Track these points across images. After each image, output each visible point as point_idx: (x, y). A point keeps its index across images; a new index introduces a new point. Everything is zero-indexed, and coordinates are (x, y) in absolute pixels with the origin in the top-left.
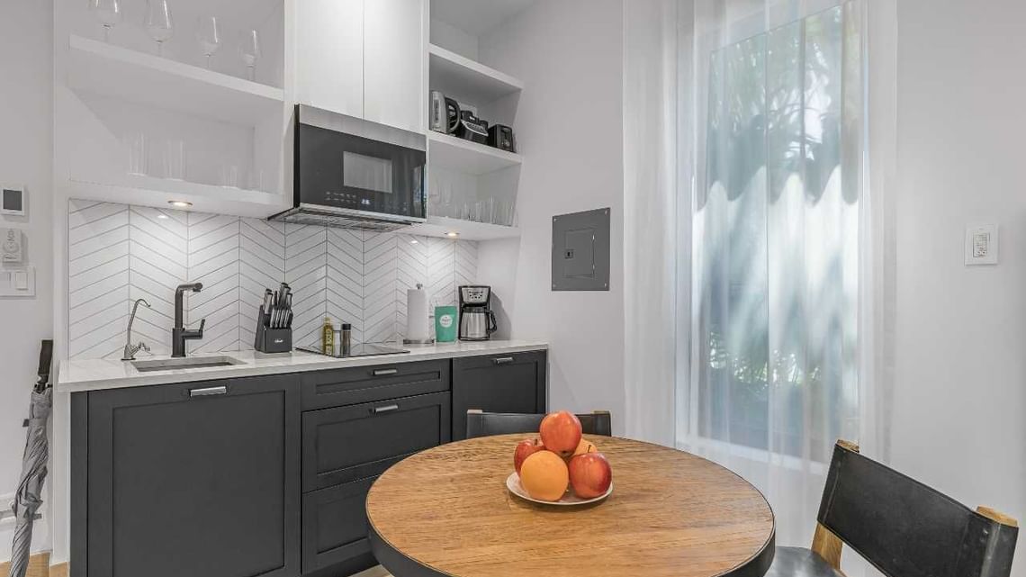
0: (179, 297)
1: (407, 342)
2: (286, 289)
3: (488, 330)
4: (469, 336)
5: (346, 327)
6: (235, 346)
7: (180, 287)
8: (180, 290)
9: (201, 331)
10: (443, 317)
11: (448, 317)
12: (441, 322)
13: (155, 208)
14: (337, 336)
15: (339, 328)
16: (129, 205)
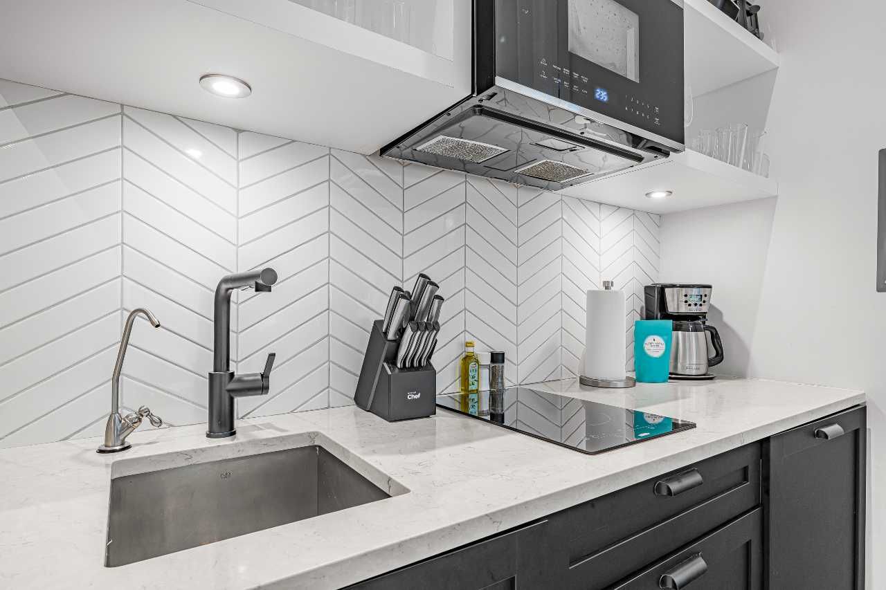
0: (222, 302)
1: (585, 382)
2: (429, 287)
3: (711, 363)
4: (680, 371)
5: (497, 358)
6: (321, 400)
7: (226, 281)
8: (224, 286)
9: (265, 376)
10: (649, 339)
11: (659, 339)
12: (646, 347)
13: (175, 117)
14: (485, 374)
15: (486, 360)
16: (122, 106)
